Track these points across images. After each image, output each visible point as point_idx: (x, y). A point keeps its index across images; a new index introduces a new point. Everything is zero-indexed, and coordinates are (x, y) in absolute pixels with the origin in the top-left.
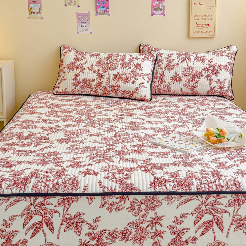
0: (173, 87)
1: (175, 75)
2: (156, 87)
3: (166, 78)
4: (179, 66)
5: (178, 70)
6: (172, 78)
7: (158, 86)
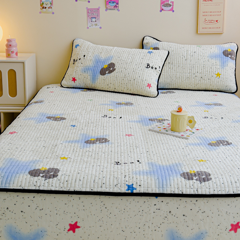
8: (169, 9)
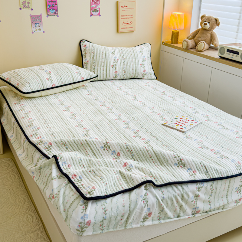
8: (97, 14)
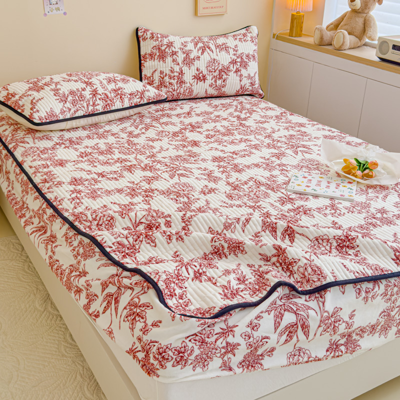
0: (196, 89)
1: (197, 73)
2: (174, 90)
3: (186, 78)
4: (200, 59)
5: (201, 66)
6: (193, 77)
7: (177, 90)
